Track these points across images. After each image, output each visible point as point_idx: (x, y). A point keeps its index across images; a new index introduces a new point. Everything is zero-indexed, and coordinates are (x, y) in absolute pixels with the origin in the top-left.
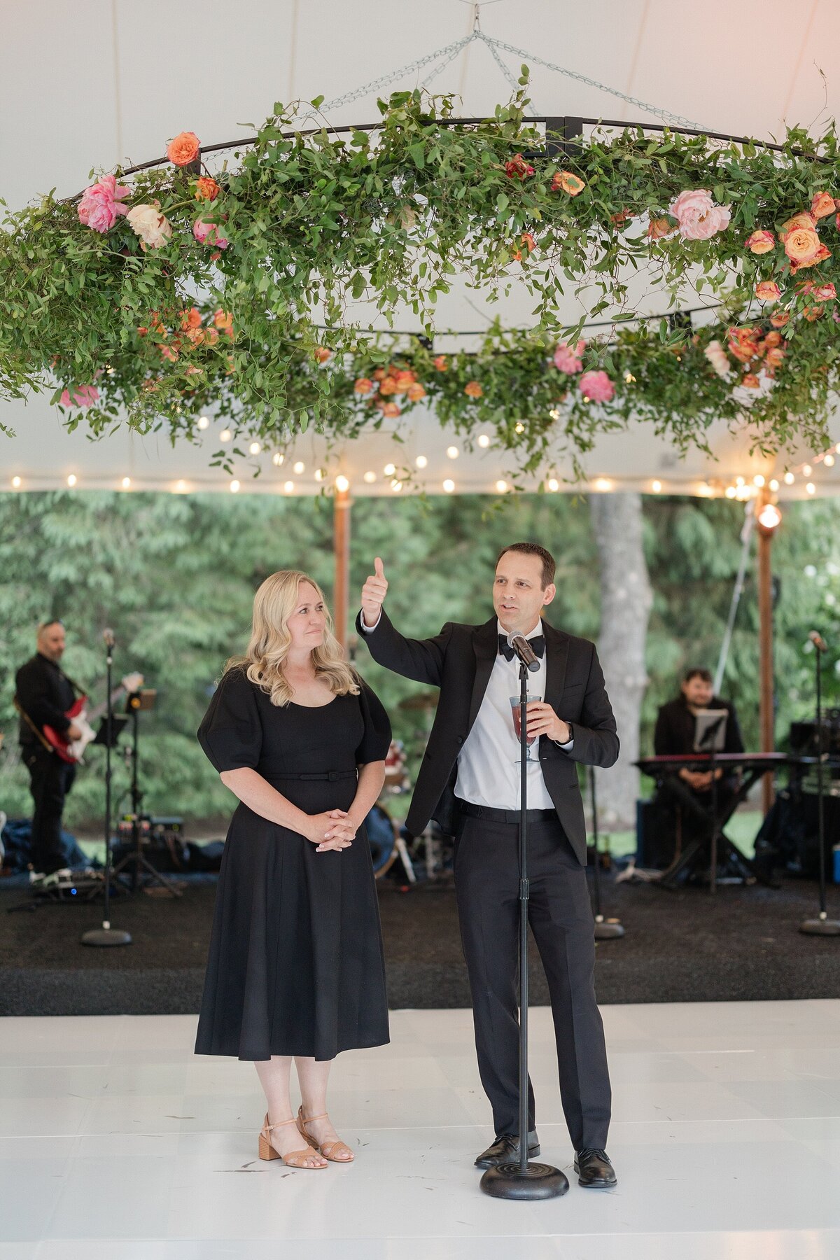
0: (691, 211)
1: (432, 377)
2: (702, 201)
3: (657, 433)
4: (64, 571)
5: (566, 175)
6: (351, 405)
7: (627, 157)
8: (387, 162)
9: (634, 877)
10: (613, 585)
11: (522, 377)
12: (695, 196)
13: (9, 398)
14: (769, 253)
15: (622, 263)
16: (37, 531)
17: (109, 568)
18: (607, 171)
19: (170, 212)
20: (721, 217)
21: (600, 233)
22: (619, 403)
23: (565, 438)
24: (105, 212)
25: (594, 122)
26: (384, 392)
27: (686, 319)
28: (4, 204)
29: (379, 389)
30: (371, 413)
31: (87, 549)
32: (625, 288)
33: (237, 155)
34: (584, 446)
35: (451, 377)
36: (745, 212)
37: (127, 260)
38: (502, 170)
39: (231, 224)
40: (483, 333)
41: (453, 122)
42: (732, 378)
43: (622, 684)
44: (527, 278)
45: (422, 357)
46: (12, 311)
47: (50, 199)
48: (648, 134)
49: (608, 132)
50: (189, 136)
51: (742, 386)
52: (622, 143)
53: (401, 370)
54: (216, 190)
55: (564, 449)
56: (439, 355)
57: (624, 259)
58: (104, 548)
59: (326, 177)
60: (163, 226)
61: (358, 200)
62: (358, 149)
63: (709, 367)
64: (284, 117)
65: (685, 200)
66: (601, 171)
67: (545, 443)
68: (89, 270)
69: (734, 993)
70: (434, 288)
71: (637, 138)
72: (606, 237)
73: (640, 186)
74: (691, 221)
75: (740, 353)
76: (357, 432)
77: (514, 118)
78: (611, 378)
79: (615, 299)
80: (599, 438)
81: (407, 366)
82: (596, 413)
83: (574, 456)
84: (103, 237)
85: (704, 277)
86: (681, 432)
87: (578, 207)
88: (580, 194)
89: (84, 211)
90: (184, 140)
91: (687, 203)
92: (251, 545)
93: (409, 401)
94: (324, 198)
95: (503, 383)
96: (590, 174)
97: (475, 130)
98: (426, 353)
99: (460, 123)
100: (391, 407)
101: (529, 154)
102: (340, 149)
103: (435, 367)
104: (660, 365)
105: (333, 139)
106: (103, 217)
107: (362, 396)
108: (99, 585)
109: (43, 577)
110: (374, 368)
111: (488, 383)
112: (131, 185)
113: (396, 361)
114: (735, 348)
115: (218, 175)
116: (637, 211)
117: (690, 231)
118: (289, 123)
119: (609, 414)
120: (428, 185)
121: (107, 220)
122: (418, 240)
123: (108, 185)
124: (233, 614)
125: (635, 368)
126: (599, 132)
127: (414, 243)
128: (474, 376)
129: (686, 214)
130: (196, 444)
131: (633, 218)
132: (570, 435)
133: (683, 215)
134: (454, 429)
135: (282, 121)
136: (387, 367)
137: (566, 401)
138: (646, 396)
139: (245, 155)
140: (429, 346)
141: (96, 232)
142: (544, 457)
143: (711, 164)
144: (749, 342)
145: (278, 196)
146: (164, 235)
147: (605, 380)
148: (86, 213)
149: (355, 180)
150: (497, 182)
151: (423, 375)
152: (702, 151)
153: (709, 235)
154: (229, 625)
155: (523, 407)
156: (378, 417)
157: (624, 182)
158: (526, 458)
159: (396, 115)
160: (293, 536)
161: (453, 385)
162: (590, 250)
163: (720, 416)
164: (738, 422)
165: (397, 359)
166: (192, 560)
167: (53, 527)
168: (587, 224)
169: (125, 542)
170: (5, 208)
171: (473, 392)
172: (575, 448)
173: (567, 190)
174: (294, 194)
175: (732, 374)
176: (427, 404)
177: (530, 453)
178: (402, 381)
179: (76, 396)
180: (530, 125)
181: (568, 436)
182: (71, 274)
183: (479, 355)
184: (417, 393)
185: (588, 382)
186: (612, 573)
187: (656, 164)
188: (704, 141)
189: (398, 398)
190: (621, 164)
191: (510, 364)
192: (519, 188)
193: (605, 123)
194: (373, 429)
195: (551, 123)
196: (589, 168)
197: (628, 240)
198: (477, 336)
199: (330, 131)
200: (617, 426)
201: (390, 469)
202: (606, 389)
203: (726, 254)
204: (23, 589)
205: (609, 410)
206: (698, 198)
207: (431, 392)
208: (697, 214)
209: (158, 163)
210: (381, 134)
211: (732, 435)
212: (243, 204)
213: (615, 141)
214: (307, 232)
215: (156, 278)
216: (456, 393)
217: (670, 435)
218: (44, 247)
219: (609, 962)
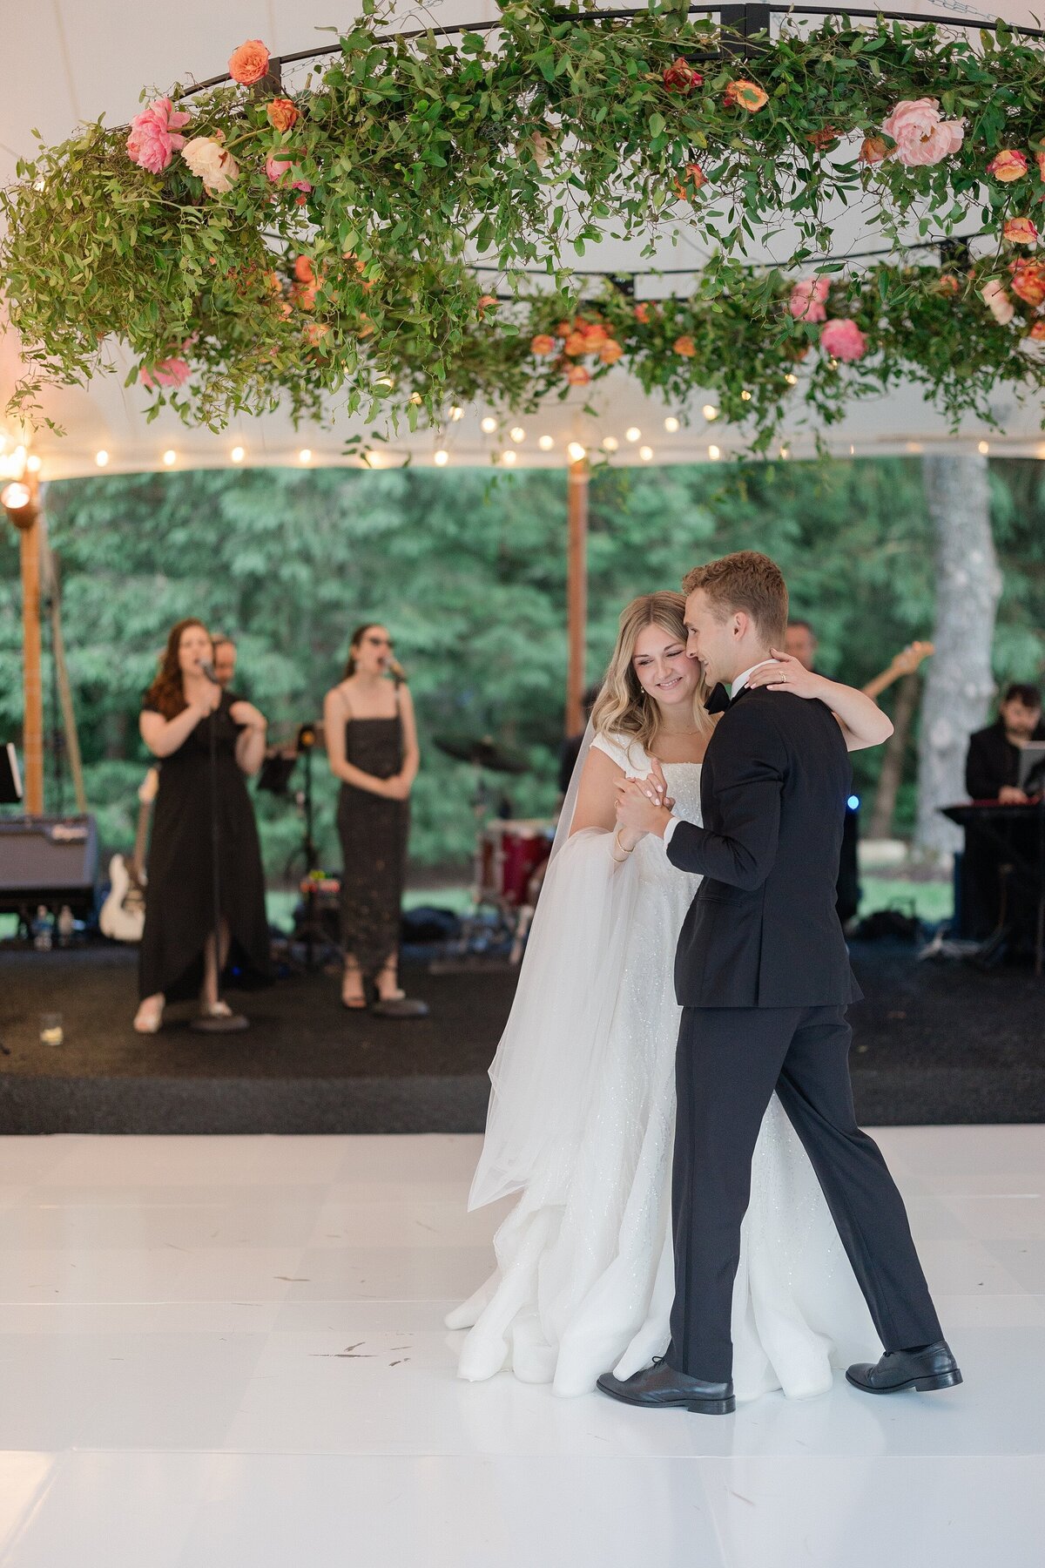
0: (910, 129)
1: (632, 330)
2: (924, 114)
3: (926, 398)
4: (248, 562)
5: (741, 84)
6: (527, 369)
7: (827, 57)
8: (508, 74)
9: (940, 953)
10: (950, 567)
11: (748, 329)
12: (915, 109)
13: (60, 384)
14: (1020, 180)
15: (829, 196)
16: (216, 513)
17: (306, 557)
18: (799, 77)
19: (239, 144)
20: (950, 135)
21: (796, 159)
22: (875, 361)
23: (804, 407)
24: (156, 147)
25: (784, 9)
26: (570, 351)
27: (961, 248)
28: (38, 136)
29: (564, 347)
30: (554, 379)
31: (278, 533)
32: (830, 231)
33: (318, 69)
34: (829, 417)
35: (656, 330)
36: (987, 125)
37: (182, 211)
38: (658, 82)
39: (309, 161)
40: (697, 271)
41: (600, 15)
42: (1017, 327)
43: (961, 693)
44: (700, 221)
45: (618, 306)
46: (48, 279)
47: (98, 127)
48: (856, 22)
49: (802, 23)
50: (255, 45)
51: (1030, 338)
52: (823, 37)
53: (591, 323)
54: (295, 115)
55: (804, 421)
56: (641, 302)
57: (830, 189)
58: (299, 532)
59: (429, 99)
60: (226, 164)
61: (471, 125)
62: (472, 57)
63: (986, 313)
64: (378, 16)
65: (903, 114)
66: (790, 79)
67: (780, 414)
68: (143, 221)
69: (1036, 1114)
70: (582, 236)
71: (842, 30)
72: (804, 163)
73: (844, 97)
74: (911, 141)
75: (1026, 294)
76: (536, 405)
77: (678, 8)
78: (861, 328)
79: (819, 246)
80: (851, 406)
81: (599, 318)
82: (845, 373)
83: (817, 430)
84: (157, 178)
85: (929, 216)
86: (955, 396)
87: (761, 126)
88: (762, 109)
89: (133, 145)
90: (249, 51)
91: (906, 116)
92: (485, 524)
93: (603, 364)
94: (426, 124)
95: (721, 338)
96: (777, 81)
97: (629, 26)
98: (621, 299)
99: (609, 15)
100: (578, 372)
101: (697, 57)
102: (452, 57)
103: (635, 318)
104: (925, 312)
105: (442, 42)
106: (154, 155)
107: (544, 357)
108: (294, 578)
109: (226, 568)
110: (556, 323)
111: (701, 338)
112: (193, 109)
113: (586, 312)
114: (1020, 287)
115: (298, 95)
116: (845, 128)
117: (909, 154)
118: (385, 23)
119: (863, 374)
120: (564, 101)
121: (159, 157)
122: (552, 177)
123: (159, 112)
124: (466, 611)
125: (894, 315)
126: (790, 25)
127: (547, 180)
128: (685, 329)
129: (904, 132)
130: (323, 428)
131: (840, 138)
132: (812, 403)
133: (900, 134)
134: (662, 396)
135: (376, 21)
136: (573, 322)
137: (806, 359)
138: (905, 350)
139: (329, 67)
140: (630, 290)
141: (147, 173)
142: (776, 433)
143: (944, 60)
144: (1037, 280)
145: (370, 123)
146: (227, 177)
147: (854, 331)
148: (136, 148)
149: (467, 99)
150: (649, 98)
151: (620, 327)
152: (929, 44)
153: (937, 158)
154: (460, 625)
155: (748, 368)
156: (563, 385)
157: (823, 91)
158: (753, 436)
159: (513, 13)
160: (540, 512)
161: (658, 341)
162: (784, 180)
163: (1002, 377)
164: (1027, 384)
165: (588, 308)
166: (411, 546)
167: (235, 507)
168: (775, 148)
169: (325, 525)
170: (40, 142)
171: (685, 348)
172: (818, 420)
173: (744, 106)
174: (390, 119)
175: (1016, 321)
176: (627, 365)
177: (760, 428)
178: (591, 337)
179: (157, 374)
180: (704, 16)
181: (808, 404)
182: (121, 228)
183: (692, 300)
184: (611, 353)
185: (831, 334)
186: (949, 552)
187: (864, 65)
188: (932, 31)
189: (589, 359)
190: (818, 66)
191: (732, 313)
192: (679, 105)
193: (798, 10)
194: (556, 400)
195: (728, 12)
196: (774, 74)
197: (835, 166)
198: (690, 276)
199: (438, 32)
200: (876, 390)
201: (633, 434)
202: (854, 343)
203: (963, 183)
204: (202, 586)
205: (863, 370)
206: (919, 112)
207: (630, 350)
208: (918, 132)
209: (224, 80)
210: (502, 36)
211: (1019, 401)
212: (325, 135)
213: (814, 34)
214: (404, 170)
215: (225, 231)
216: (663, 351)
217: (941, 400)
218: (86, 192)
219: (875, 1073)
